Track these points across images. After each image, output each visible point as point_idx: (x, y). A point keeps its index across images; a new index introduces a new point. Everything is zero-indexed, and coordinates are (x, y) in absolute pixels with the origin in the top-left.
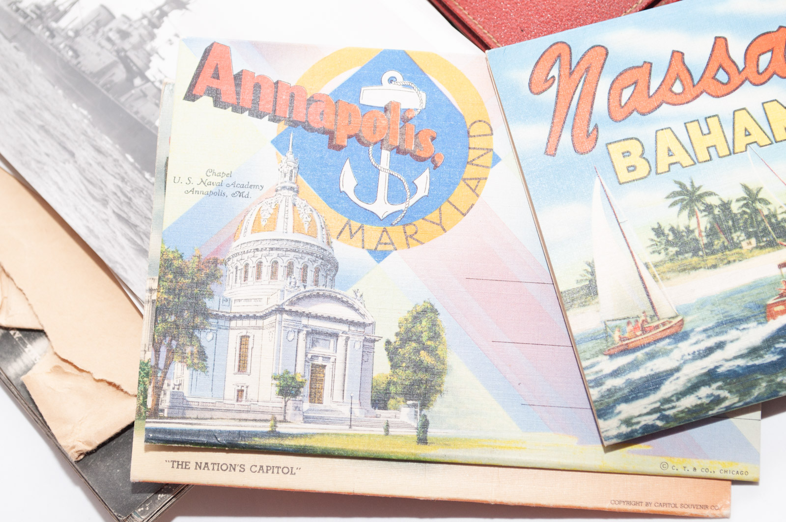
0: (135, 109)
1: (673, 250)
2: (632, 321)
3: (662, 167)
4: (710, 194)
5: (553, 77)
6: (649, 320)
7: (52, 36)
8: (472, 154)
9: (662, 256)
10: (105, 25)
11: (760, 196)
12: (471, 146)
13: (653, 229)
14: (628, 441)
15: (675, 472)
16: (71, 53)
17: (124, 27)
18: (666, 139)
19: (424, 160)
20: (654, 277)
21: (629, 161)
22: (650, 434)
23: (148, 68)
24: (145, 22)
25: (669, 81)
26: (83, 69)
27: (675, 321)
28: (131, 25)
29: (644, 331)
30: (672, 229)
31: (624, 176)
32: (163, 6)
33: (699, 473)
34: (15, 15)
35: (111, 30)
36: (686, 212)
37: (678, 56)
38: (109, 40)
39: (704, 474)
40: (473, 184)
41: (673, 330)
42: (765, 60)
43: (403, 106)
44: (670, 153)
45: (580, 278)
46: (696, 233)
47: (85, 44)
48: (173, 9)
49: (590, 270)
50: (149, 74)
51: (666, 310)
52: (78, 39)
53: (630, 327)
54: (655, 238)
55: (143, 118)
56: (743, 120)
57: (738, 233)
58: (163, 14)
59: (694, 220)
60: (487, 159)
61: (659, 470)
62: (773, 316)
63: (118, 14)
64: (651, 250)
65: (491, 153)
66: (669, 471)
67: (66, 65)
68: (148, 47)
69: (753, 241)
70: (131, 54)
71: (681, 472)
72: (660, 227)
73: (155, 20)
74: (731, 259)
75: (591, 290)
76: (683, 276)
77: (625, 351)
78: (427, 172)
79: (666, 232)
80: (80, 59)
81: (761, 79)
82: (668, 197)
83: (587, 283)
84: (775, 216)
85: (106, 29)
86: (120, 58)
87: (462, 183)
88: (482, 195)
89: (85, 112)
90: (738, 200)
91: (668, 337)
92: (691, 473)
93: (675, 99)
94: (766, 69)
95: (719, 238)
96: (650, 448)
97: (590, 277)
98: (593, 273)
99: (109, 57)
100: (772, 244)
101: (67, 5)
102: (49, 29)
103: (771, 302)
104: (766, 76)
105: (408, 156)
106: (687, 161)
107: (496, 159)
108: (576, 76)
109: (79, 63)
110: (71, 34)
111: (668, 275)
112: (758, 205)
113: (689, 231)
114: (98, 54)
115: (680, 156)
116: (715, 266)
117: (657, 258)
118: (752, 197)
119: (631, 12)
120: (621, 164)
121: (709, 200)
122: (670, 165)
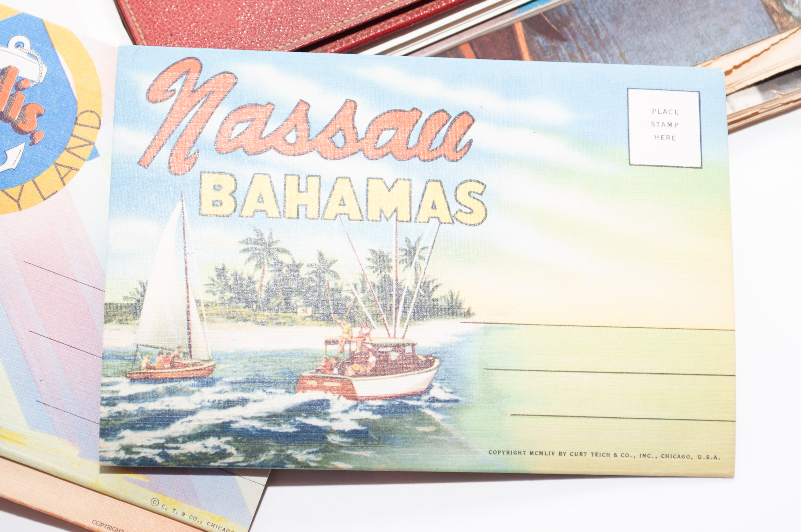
1: (228, 295)
2: (165, 352)
3: (247, 211)
4: (283, 251)
5: (174, 90)
6: (181, 355)
8: (73, 142)
9: (216, 298)
11: (332, 268)
12: (74, 133)
13: (217, 269)
14: (123, 467)
15: (163, 511)
18: (261, 185)
20: (201, 315)
21: (217, 195)
22: (146, 467)
27: (206, 365)
29: (173, 366)
30: (235, 274)
31: (207, 208)
33: (186, 519)
36: (254, 262)
37: (303, 106)
39: (191, 522)
40: (63, 171)
41: (200, 373)
42: (387, 136)
43: (21, 74)
44: (261, 199)
45: (128, 295)
46: (257, 286)
49: (141, 290)
51: (201, 352)
53: (160, 358)
54: (216, 278)
56: (343, 188)
57: (298, 298)
59: (260, 272)
60: (86, 152)
61: (147, 503)
62: (304, 389)
64: (207, 288)
65: (92, 146)
66: (158, 508)
69: (310, 310)
71: (170, 512)
72: (224, 268)
74: (282, 321)
75: (135, 310)
76: (231, 323)
77: (147, 379)
78: (21, 147)
79: (229, 275)
81: (377, 153)
82: (241, 242)
83: (134, 302)
84: (339, 291)
87: (53, 167)
88: (67, 185)
90: (309, 266)
91: (194, 378)
92: (179, 516)
93: (282, 147)
94: (384, 146)
95: (277, 298)
96: (147, 481)
97: (138, 297)
98: (143, 296)
100: (327, 319)
103: (305, 374)
105: (9, 124)
106: (273, 212)
107: (94, 154)
108: (197, 96)
111: (215, 318)
112: (327, 277)
113: (251, 281)
115: (269, 205)
116: (263, 324)
117: (210, 298)
118: (324, 266)
119: (282, 49)
120: (209, 195)
121: (282, 257)
122: (256, 211)
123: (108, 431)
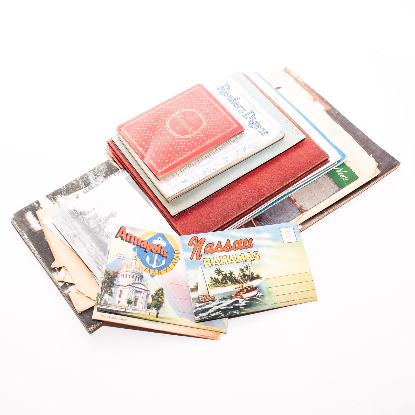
0: (101, 238)
1: (214, 282)
2: (204, 296)
3: (214, 265)
4: (223, 272)
5: (194, 243)
6: (208, 296)
7: (83, 219)
8: (175, 257)
9: (212, 283)
10: (96, 218)
11: (233, 273)
12: (175, 255)
13: (211, 278)
14: (200, 321)
15: (209, 329)
16: (87, 223)
17: (100, 219)
18: (215, 259)
19: (164, 257)
20: (210, 287)
21: (207, 263)
22: (205, 320)
23: (105, 229)
24: (105, 219)
25: (217, 247)
26: (90, 227)
27: (213, 297)
28: (102, 219)
29: (206, 299)
30: (215, 278)
31: (206, 266)
32: (110, 216)
33: (214, 330)
34: (75, 213)
35: (97, 219)
36: (218, 275)
37: (219, 242)
38: (96, 221)
39: (215, 330)
40: (174, 263)
41: (212, 299)
42: (237, 245)
43: (161, 245)
44: (216, 262)
45: (194, 286)
46: (219, 279)
47: (91, 222)
48: (112, 217)
49: (197, 284)
50: (105, 230)
51: (211, 295)
52: (89, 220)
53: (204, 298)
54: (211, 279)
55: (102, 240)
56: (231, 257)
57: (228, 280)
58: (109, 218)
59: (219, 276)
60: (178, 259)
61: (206, 329)
62: (233, 298)
63: (99, 216)
64: (210, 282)
65: (179, 257)
66: (208, 329)
67: (86, 226)
68: (105, 224)
69: (231, 282)
70: (101, 225)
71: (211, 329)
72: (212, 277)
73: (107, 219)
74: (226, 286)
75: (196, 289)
76: (216, 288)
77: (202, 302)
78: (165, 259)
79: (213, 278)
80: (89, 225)
81: (236, 249)
82: (214, 271)
83: (196, 287)
84: (236, 278)
85: (96, 219)
86: (99, 226)
87: (172, 263)
88: (176, 266)
89: (89, 237)
90: (229, 274)
91: (211, 300)
92: (213, 330)
93: (218, 251)
94: (237, 247)
95: (224, 281)
96: (205, 324)
97: (196, 286)
98: (197, 285)
99: (96, 225)
100: (234, 284)
101: (87, 212)
102: (83, 217)
103: (233, 295)
104: (237, 248)
105: (161, 256)
106: (219, 264)
107: (180, 259)
108: (198, 243)
109: (89, 226)
110: (88, 219)
111: (213, 287)
112: (233, 275)
113: (218, 279)
114: (93, 224)
115: (218, 263)
116: (222, 287)
117: (211, 284)
118: (231, 273)
119: (211, 232)
120: (206, 263)
121: (223, 273)
122: (216, 265)
123: (196, 314)
